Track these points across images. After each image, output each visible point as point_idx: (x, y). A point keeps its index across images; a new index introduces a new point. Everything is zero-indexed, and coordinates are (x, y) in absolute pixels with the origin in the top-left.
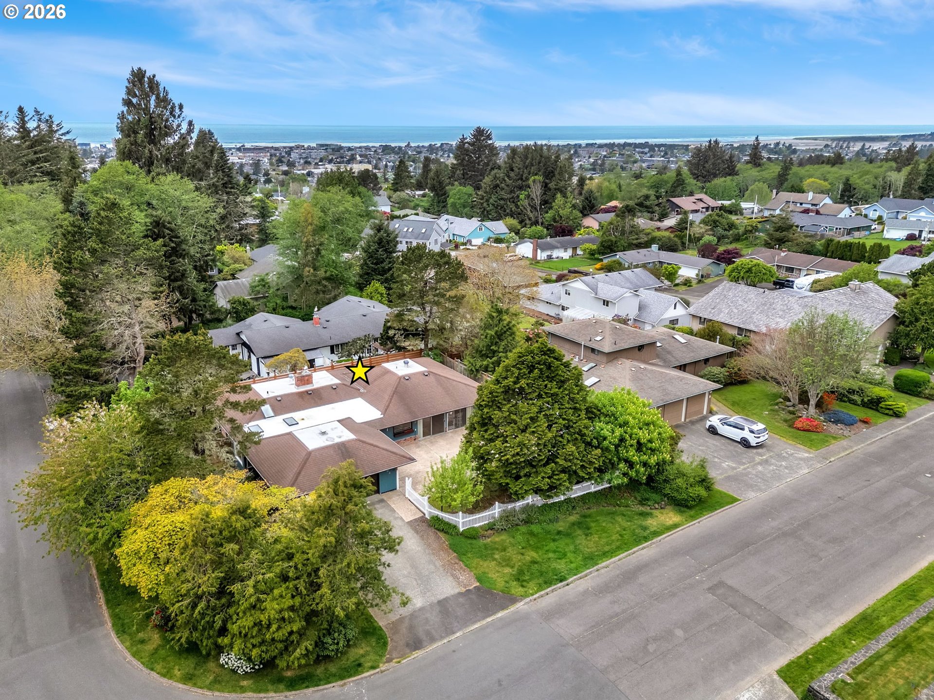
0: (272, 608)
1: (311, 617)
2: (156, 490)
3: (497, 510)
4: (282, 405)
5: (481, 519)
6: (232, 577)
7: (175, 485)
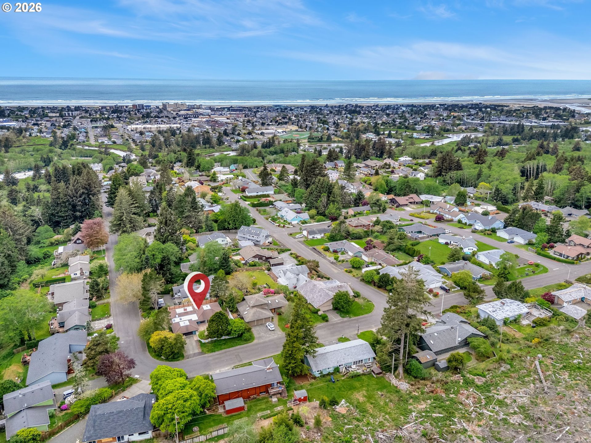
0: (167, 351)
1: (173, 352)
2: (155, 333)
3: (210, 340)
4: (180, 315)
5: (207, 341)
6: (163, 346)
7: (157, 332)
